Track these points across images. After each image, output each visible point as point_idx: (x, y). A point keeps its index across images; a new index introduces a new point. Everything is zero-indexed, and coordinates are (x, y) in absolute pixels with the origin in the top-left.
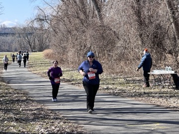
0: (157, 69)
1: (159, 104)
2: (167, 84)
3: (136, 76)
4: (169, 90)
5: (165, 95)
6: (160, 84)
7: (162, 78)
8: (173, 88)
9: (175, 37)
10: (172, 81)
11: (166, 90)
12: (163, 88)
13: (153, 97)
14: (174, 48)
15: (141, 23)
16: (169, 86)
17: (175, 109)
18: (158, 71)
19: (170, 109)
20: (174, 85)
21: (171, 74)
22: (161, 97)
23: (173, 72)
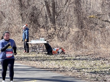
0: (34, 39)
1: (35, 65)
2: (41, 51)
3: (18, 45)
4: (43, 55)
5: (40, 59)
6: (36, 50)
7: (37, 46)
8: (46, 54)
9: (46, 16)
10: (45, 48)
11: (40, 55)
12: (39, 53)
13: (31, 60)
14: (46, 24)
15: (22, 5)
16: (42, 52)
17: (47, 70)
18: (34, 41)
19: (44, 70)
20: (46, 51)
21: (44, 44)
22: (37, 60)
23: (45, 42)
